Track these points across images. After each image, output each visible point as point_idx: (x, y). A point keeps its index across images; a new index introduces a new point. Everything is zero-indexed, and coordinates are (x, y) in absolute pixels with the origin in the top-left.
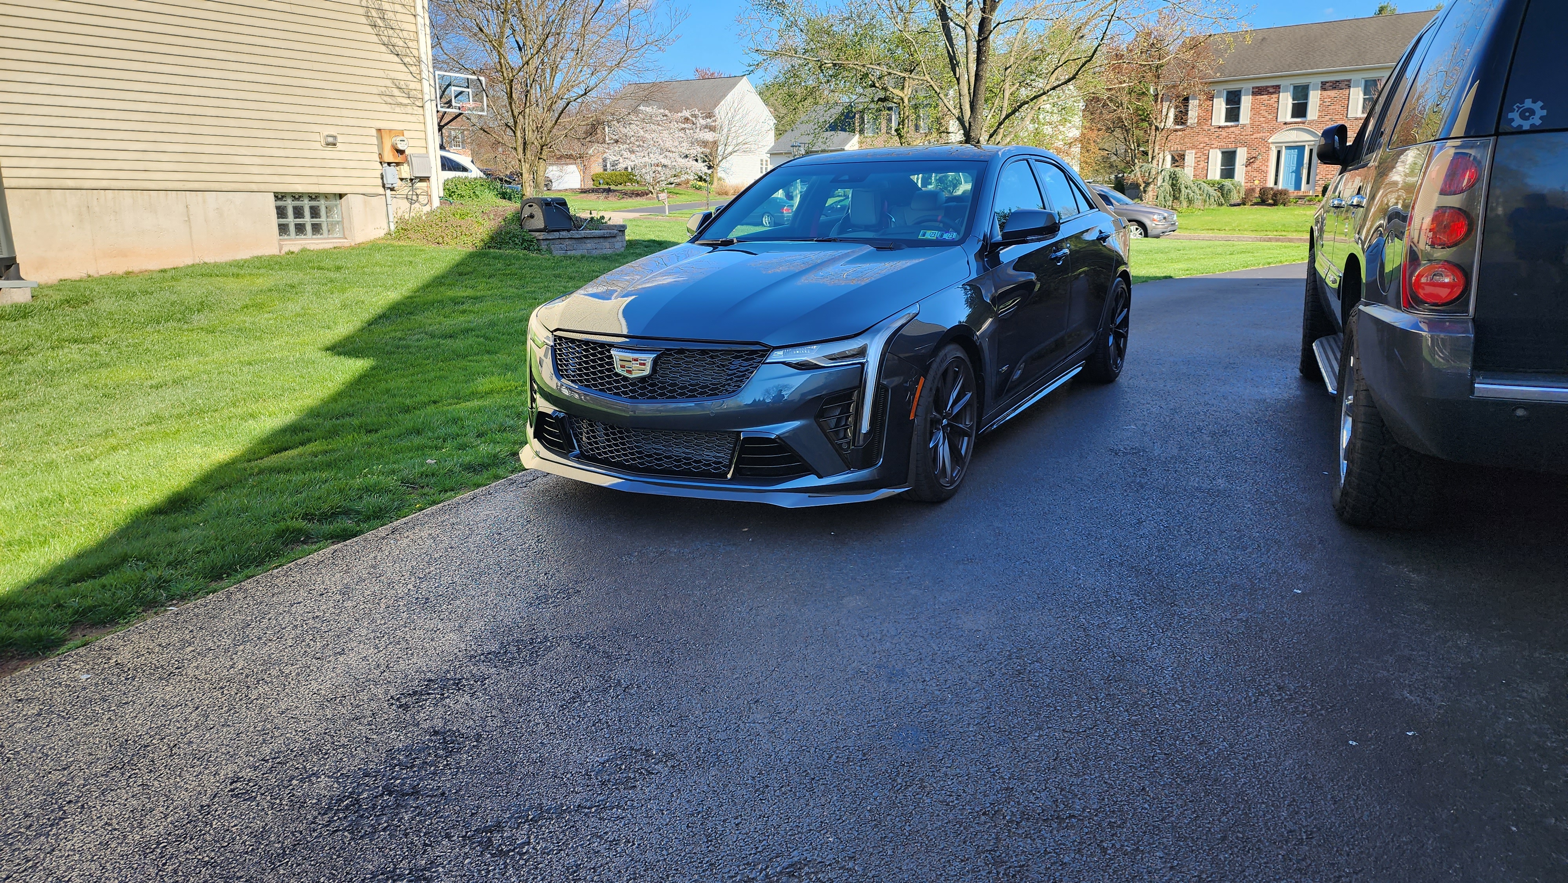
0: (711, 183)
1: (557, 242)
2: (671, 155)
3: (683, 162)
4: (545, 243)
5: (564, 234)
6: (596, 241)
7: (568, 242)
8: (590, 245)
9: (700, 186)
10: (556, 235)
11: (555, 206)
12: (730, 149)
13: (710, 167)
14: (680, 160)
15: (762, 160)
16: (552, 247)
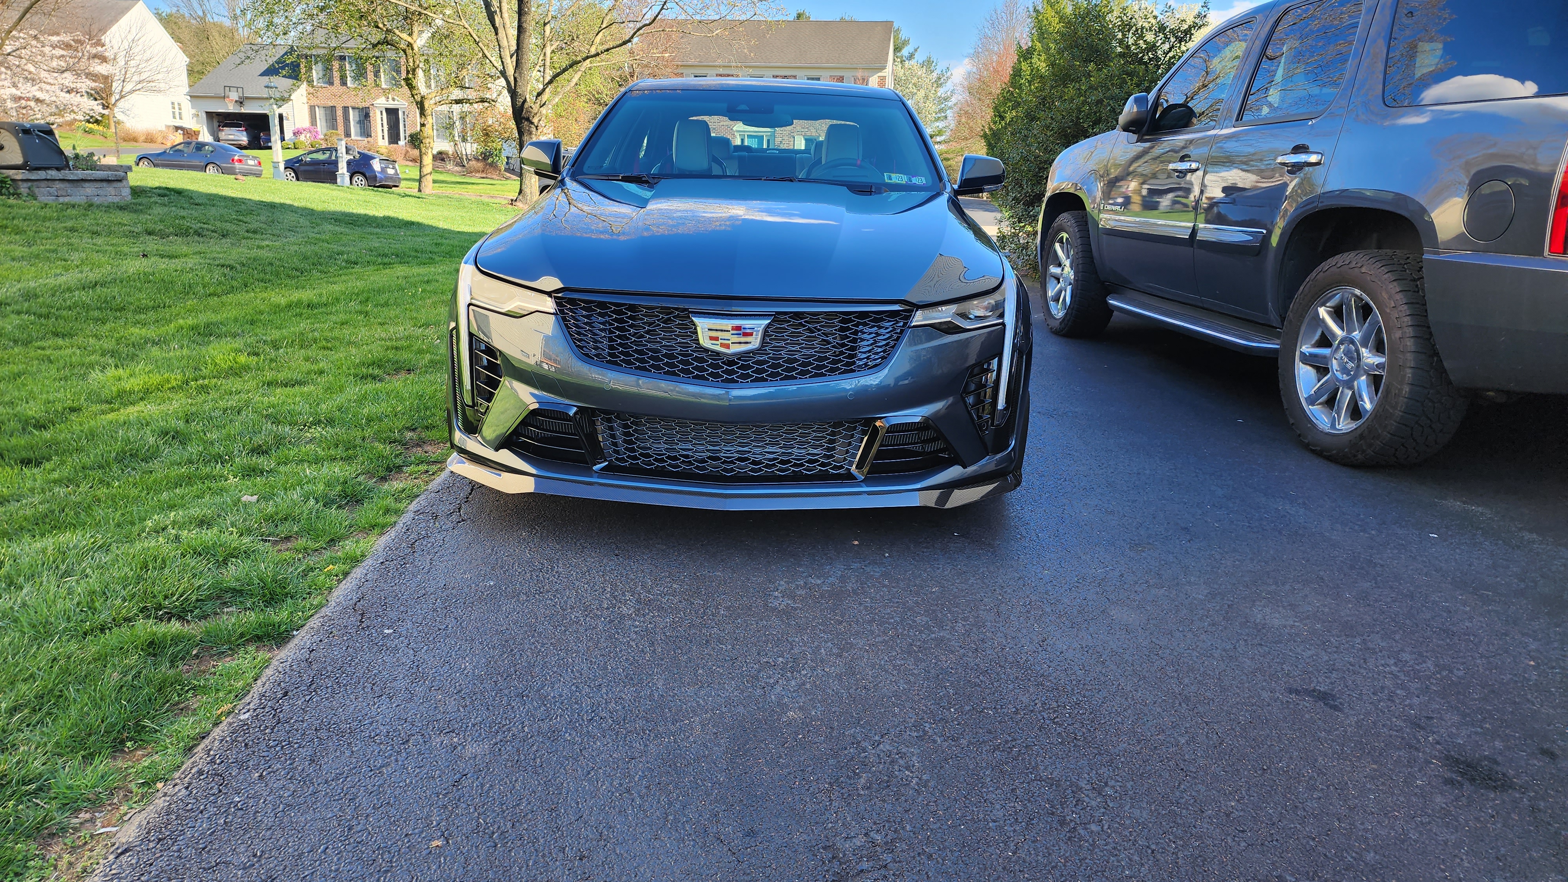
0: (108, 127)
1: (43, 184)
2: (48, 87)
3: (65, 97)
4: (25, 185)
5: (53, 174)
6: (98, 185)
7: (58, 185)
8: (89, 189)
9: (90, 129)
10: (42, 174)
11: (37, 135)
12: (128, 87)
13: (105, 107)
14: (63, 94)
15: (173, 103)
16: (36, 190)
